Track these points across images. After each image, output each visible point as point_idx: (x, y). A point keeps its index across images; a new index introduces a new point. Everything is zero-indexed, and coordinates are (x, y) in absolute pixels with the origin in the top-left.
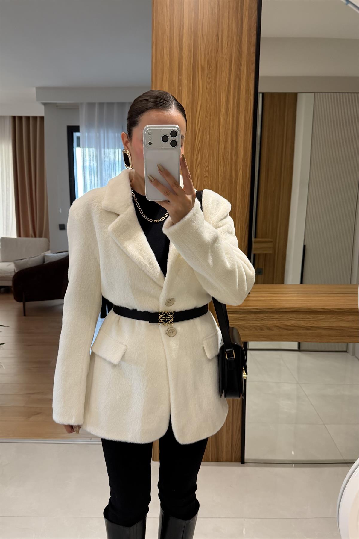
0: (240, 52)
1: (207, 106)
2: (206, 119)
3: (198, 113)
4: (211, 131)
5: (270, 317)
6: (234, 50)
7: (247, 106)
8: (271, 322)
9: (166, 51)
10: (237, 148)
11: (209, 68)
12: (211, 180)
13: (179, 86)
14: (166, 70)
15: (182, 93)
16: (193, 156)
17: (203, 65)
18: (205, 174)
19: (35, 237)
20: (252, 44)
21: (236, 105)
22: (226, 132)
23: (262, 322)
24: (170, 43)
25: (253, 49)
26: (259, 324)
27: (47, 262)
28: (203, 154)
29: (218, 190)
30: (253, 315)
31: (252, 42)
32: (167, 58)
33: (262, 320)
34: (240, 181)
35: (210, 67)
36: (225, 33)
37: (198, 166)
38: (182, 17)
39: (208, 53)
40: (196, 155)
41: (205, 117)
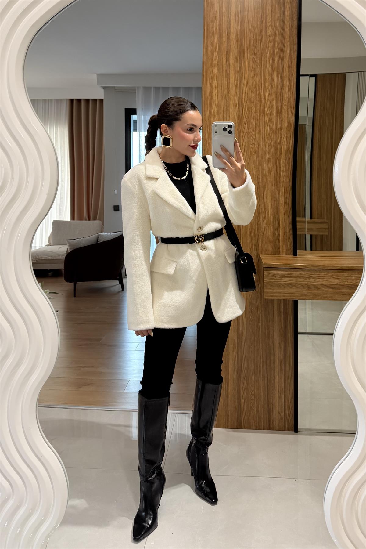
0: (283, 34)
1: (253, 83)
2: (253, 94)
3: (244, 89)
4: (257, 105)
5: (316, 275)
6: (278, 33)
7: (290, 82)
8: (317, 280)
9: (216, 35)
10: (281, 118)
11: (254, 50)
12: (258, 147)
13: (227, 66)
14: (216, 52)
15: (230, 72)
16: (240, 126)
17: (248, 47)
18: (252, 142)
19: (89, 220)
20: (294, 27)
21: (279, 81)
22: (271, 105)
23: (309, 280)
24: (219, 28)
25: (295, 32)
26: (306, 281)
27: (100, 241)
28: (249, 125)
29: (264, 155)
30: (300, 272)
31: (294, 26)
32: (216, 42)
33: (309, 278)
34: (284, 147)
35: (255, 48)
36: (269, 18)
37: (245, 135)
38: (230, 6)
39: (253, 36)
40: (244, 125)
41: (251, 92)
